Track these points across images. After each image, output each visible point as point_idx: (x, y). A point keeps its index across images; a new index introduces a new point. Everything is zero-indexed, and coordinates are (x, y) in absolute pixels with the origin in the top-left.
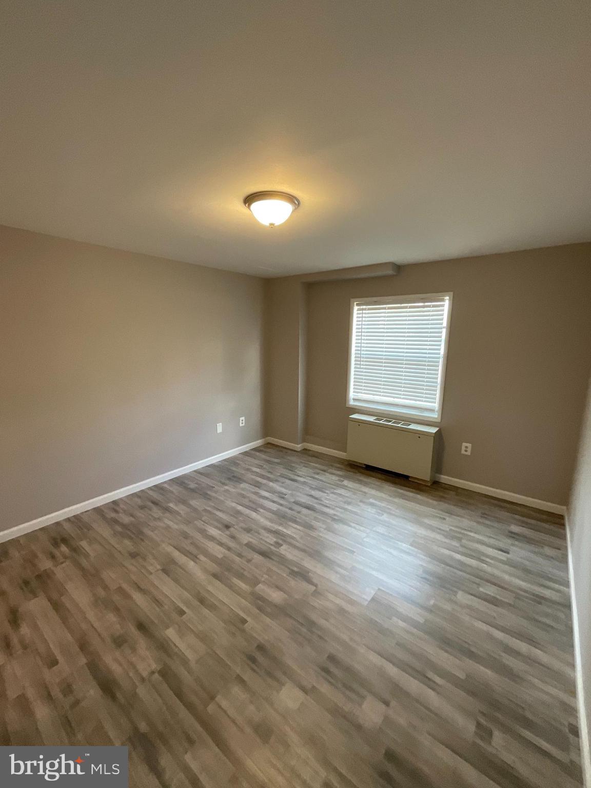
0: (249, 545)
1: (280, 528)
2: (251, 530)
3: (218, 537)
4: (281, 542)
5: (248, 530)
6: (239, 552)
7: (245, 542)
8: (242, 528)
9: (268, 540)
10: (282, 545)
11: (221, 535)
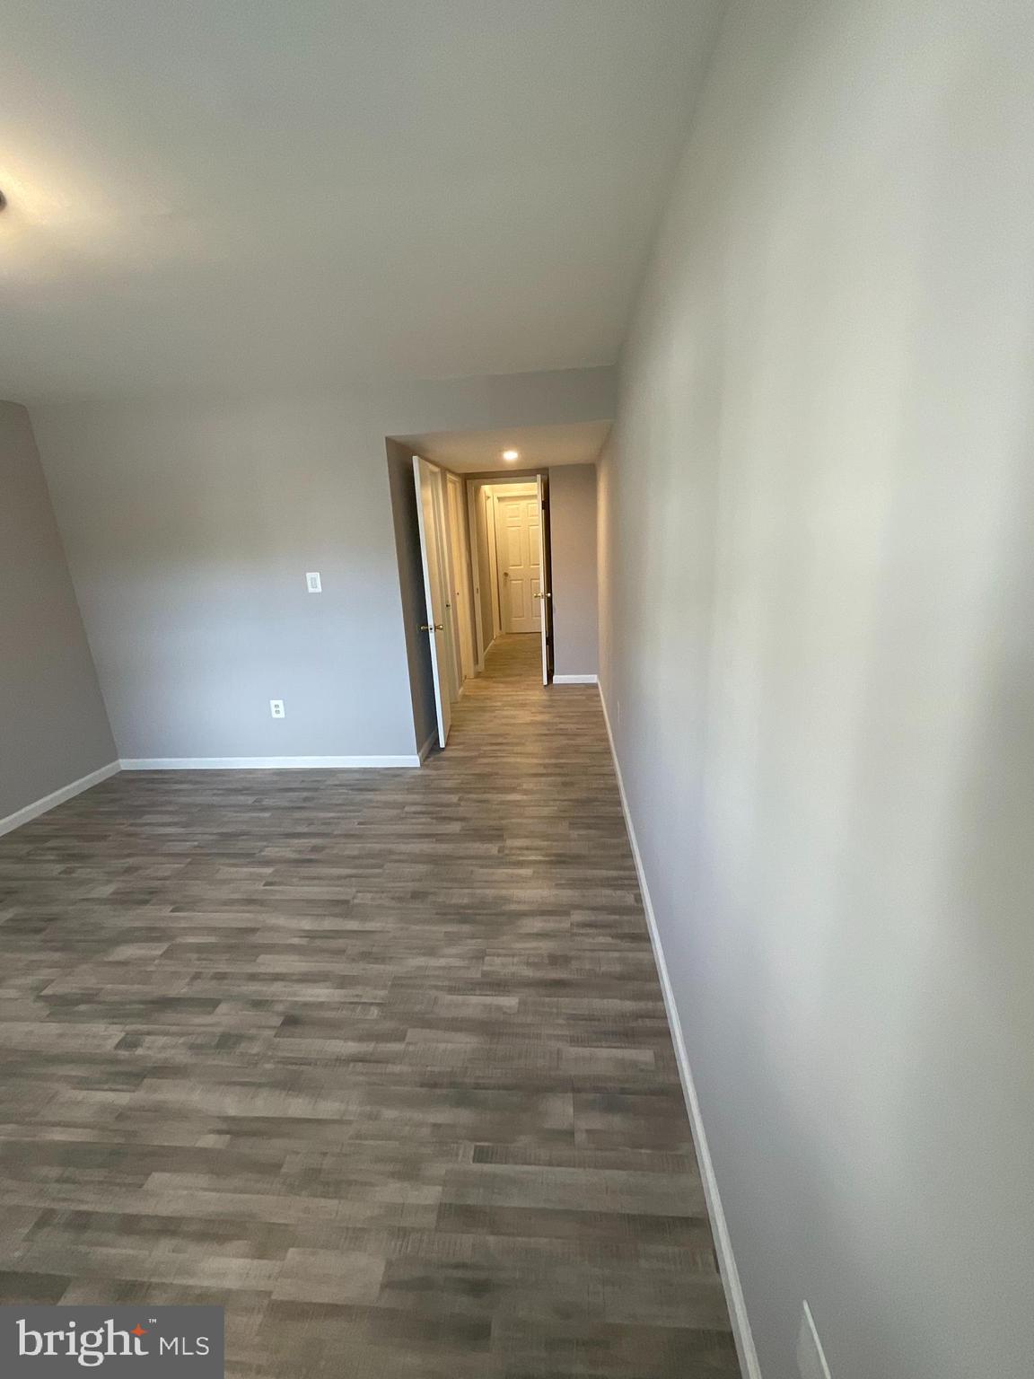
0: (210, 1004)
1: (123, 1098)
2: (218, 1046)
3: (297, 987)
4: (123, 1054)
5: (227, 1041)
6: (226, 982)
7: (223, 1008)
8: (252, 1039)
9: (162, 1040)
10: (118, 1046)
11: (295, 995)
